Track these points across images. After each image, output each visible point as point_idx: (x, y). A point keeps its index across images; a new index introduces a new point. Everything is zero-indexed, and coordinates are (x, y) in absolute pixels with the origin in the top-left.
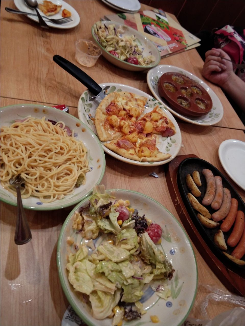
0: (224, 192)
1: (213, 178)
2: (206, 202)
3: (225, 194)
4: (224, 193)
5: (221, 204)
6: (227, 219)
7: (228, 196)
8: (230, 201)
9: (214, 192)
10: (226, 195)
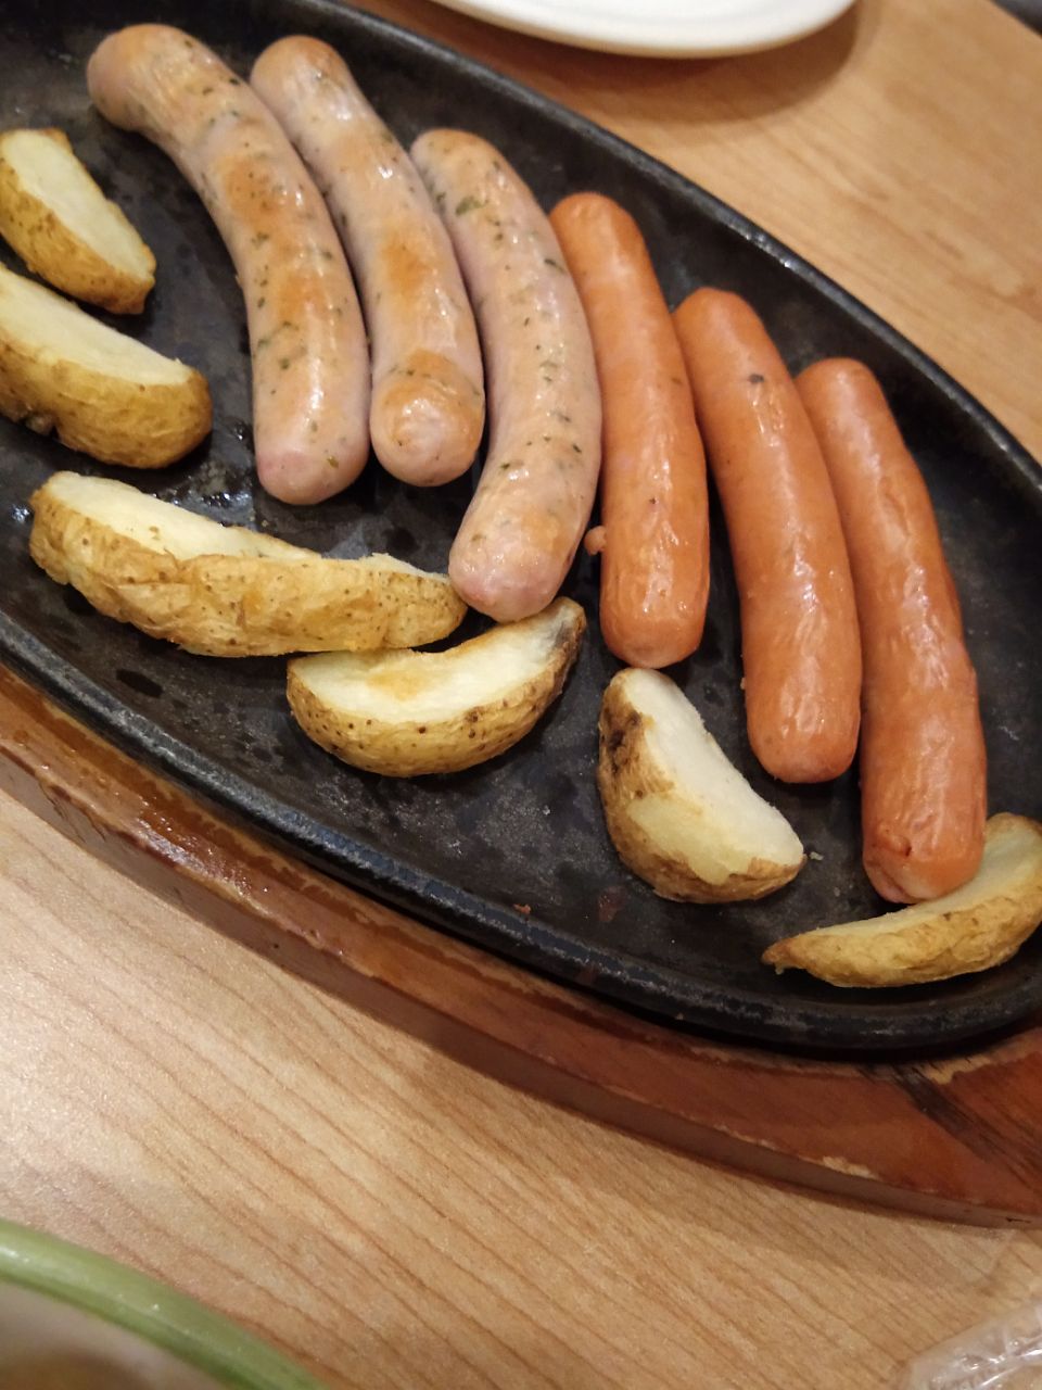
0: (441, 186)
1: (228, 96)
2: (298, 461)
3: (462, 209)
4: (439, 202)
5: (474, 369)
6: (626, 500)
7: (502, 215)
8: (549, 262)
9: (321, 268)
10: (473, 216)
